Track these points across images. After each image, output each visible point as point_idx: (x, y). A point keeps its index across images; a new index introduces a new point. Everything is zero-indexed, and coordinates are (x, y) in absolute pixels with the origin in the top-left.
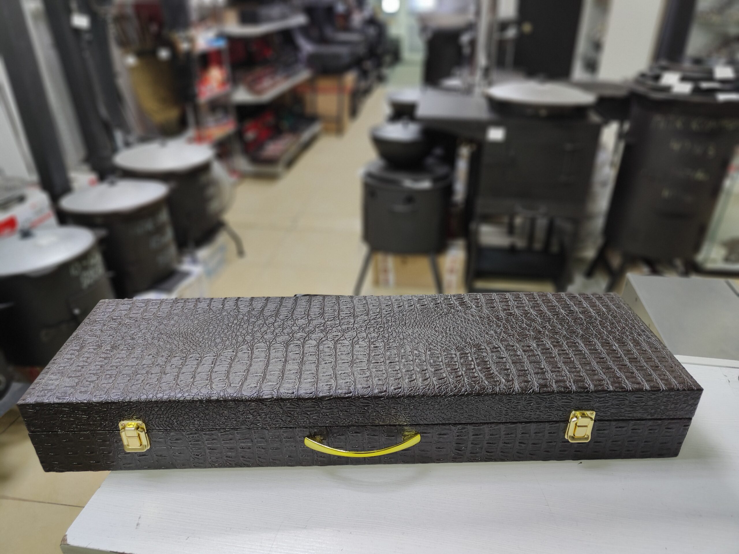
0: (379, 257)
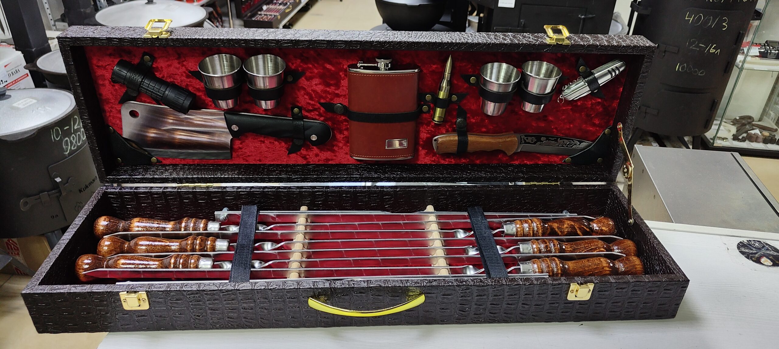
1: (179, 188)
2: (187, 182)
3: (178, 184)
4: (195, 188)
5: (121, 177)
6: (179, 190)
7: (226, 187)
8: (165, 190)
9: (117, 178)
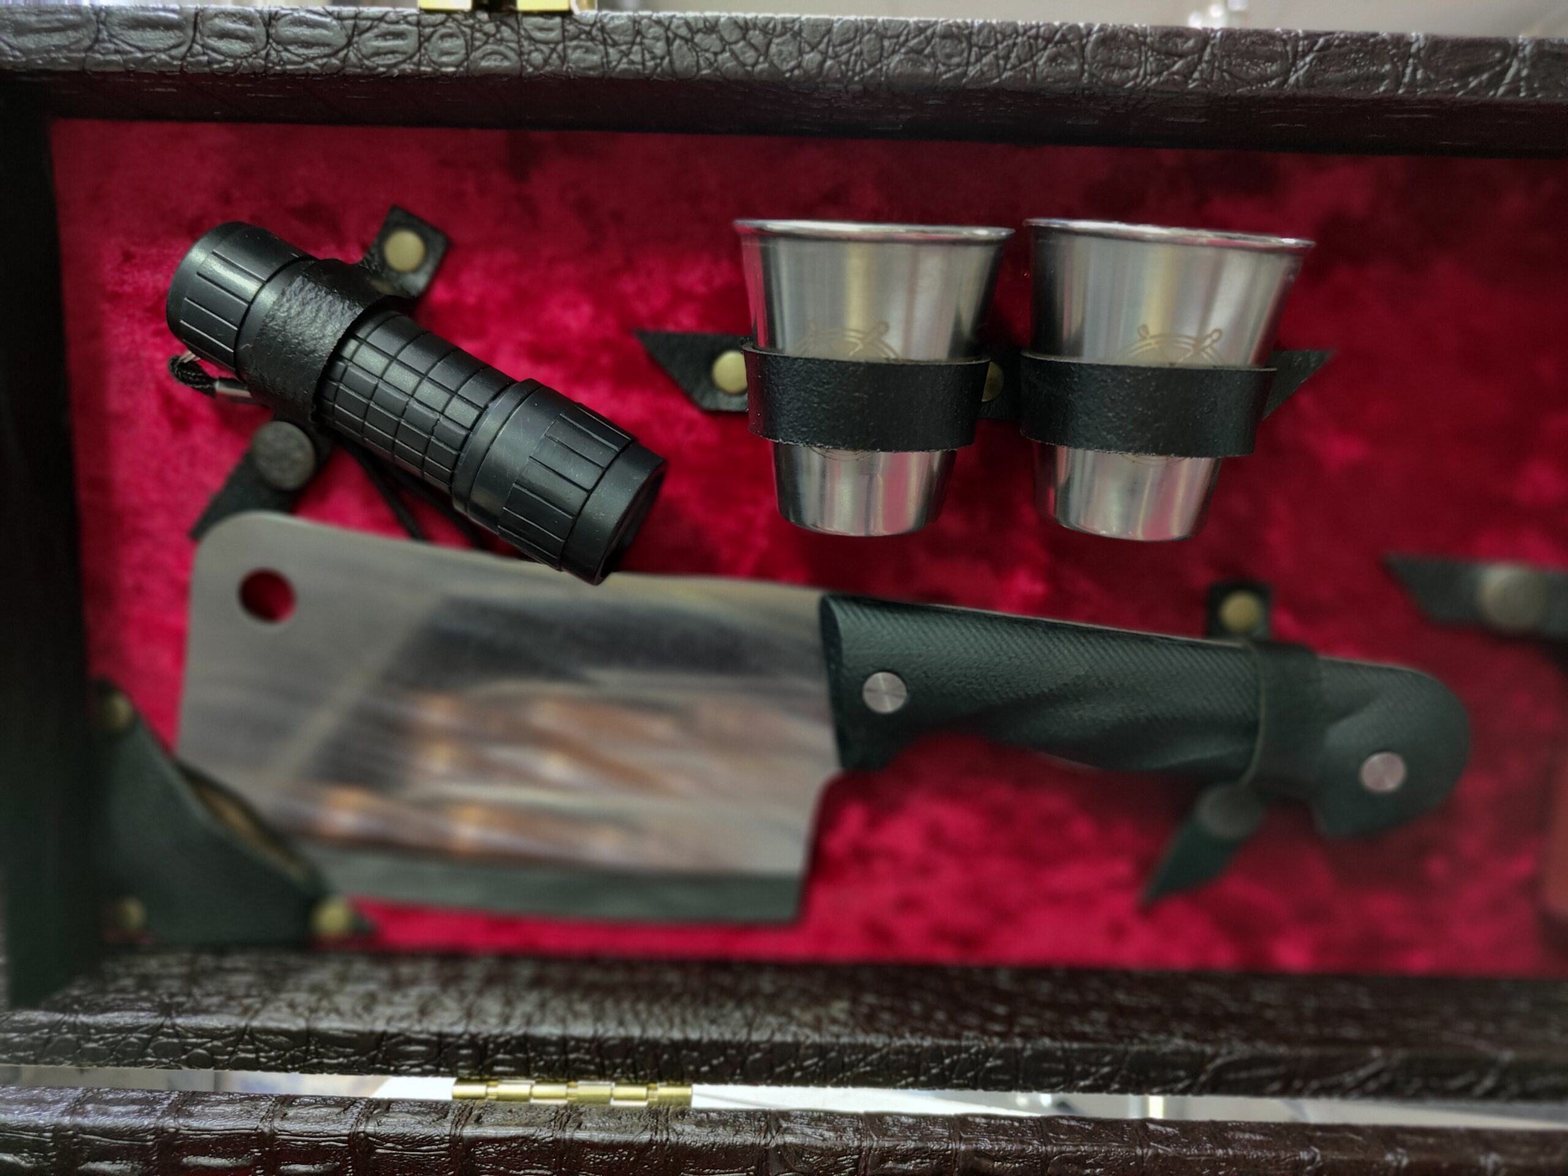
1: (466, 1110)
2: (524, 1070)
3: (461, 1081)
4: (571, 1114)
5: (101, 1019)
6: (469, 1131)
7: (785, 1115)
8: (371, 1128)
9: (73, 1028)
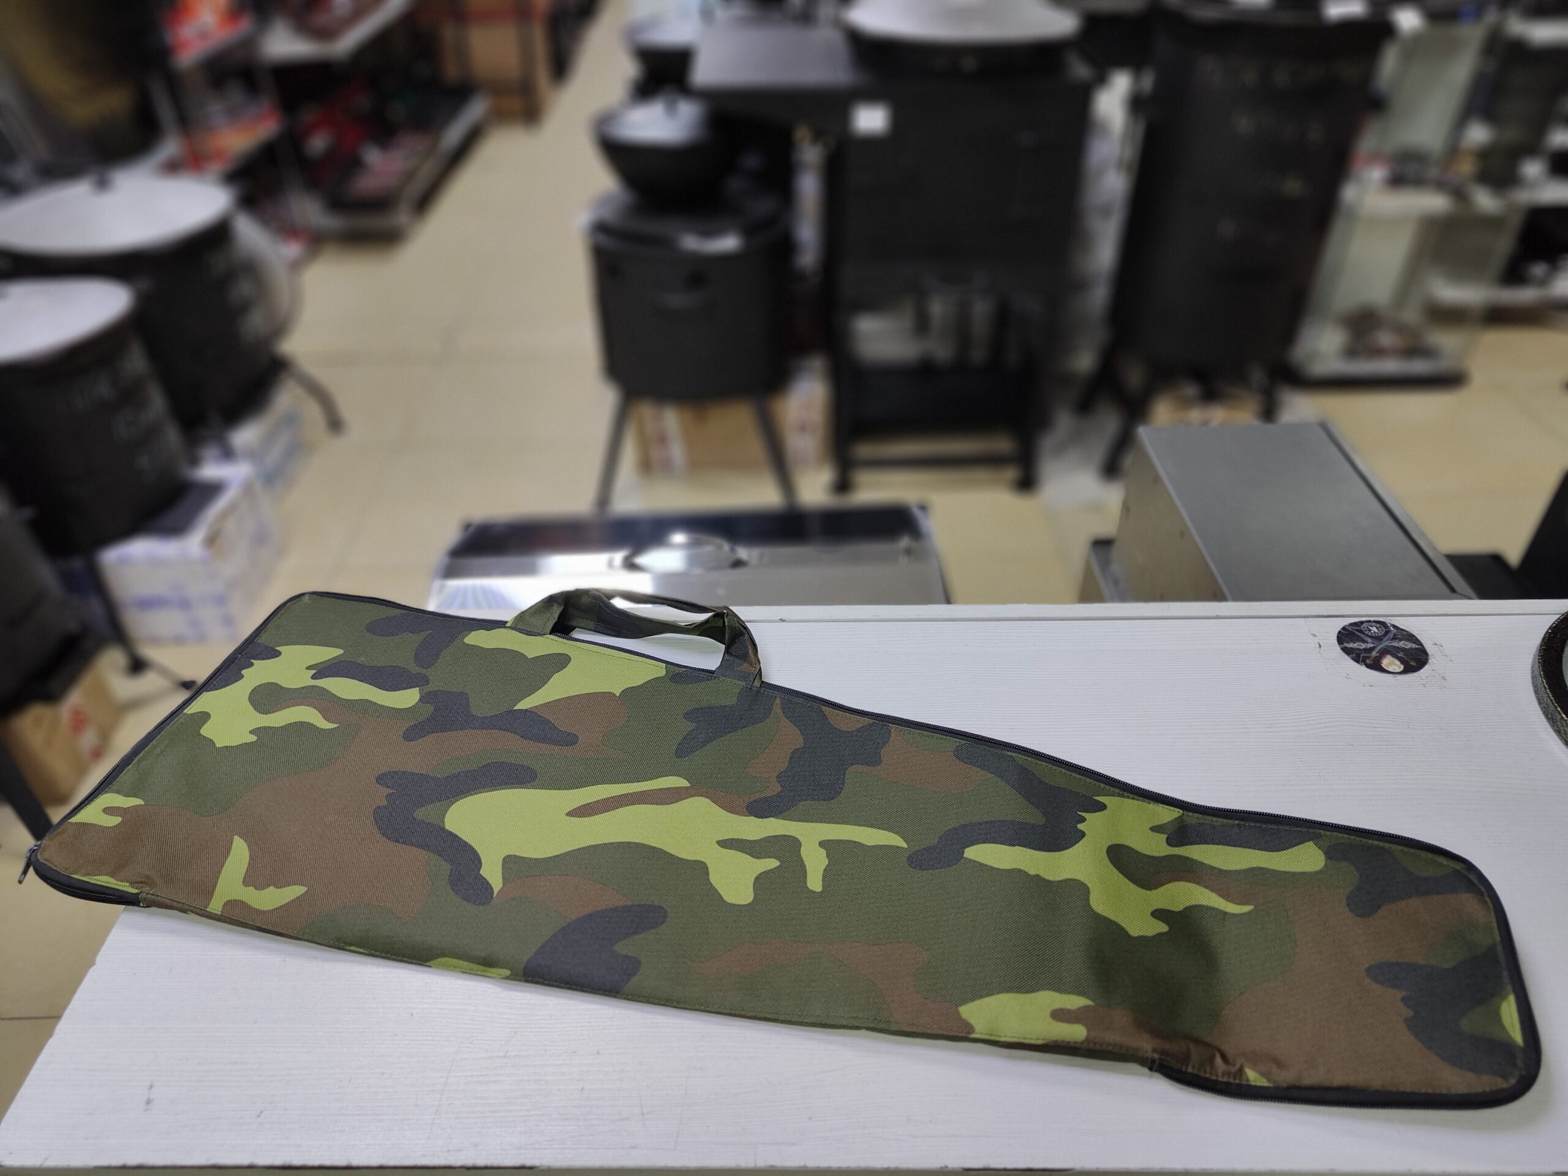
0: (646, 411)
